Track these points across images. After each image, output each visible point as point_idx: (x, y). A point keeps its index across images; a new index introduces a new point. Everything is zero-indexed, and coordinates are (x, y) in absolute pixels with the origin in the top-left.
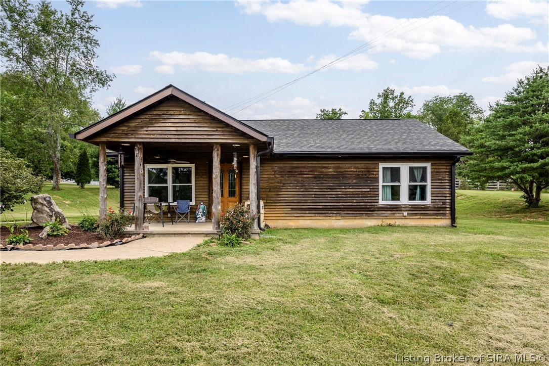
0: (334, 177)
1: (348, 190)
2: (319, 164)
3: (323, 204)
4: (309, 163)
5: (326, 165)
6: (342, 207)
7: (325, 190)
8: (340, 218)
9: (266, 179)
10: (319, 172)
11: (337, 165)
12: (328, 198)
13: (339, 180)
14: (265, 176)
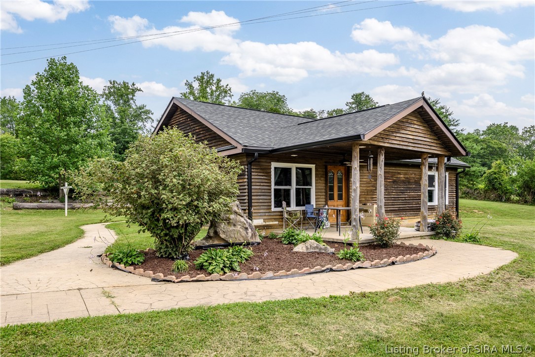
0: (404, 182)
1: (411, 194)
2: (396, 170)
3: (398, 206)
4: (391, 168)
5: (400, 171)
6: (408, 208)
7: (399, 194)
8: (407, 218)
9: (365, 183)
10: (396, 177)
11: (405, 172)
12: (401, 201)
13: (406, 185)
14: (364, 180)
